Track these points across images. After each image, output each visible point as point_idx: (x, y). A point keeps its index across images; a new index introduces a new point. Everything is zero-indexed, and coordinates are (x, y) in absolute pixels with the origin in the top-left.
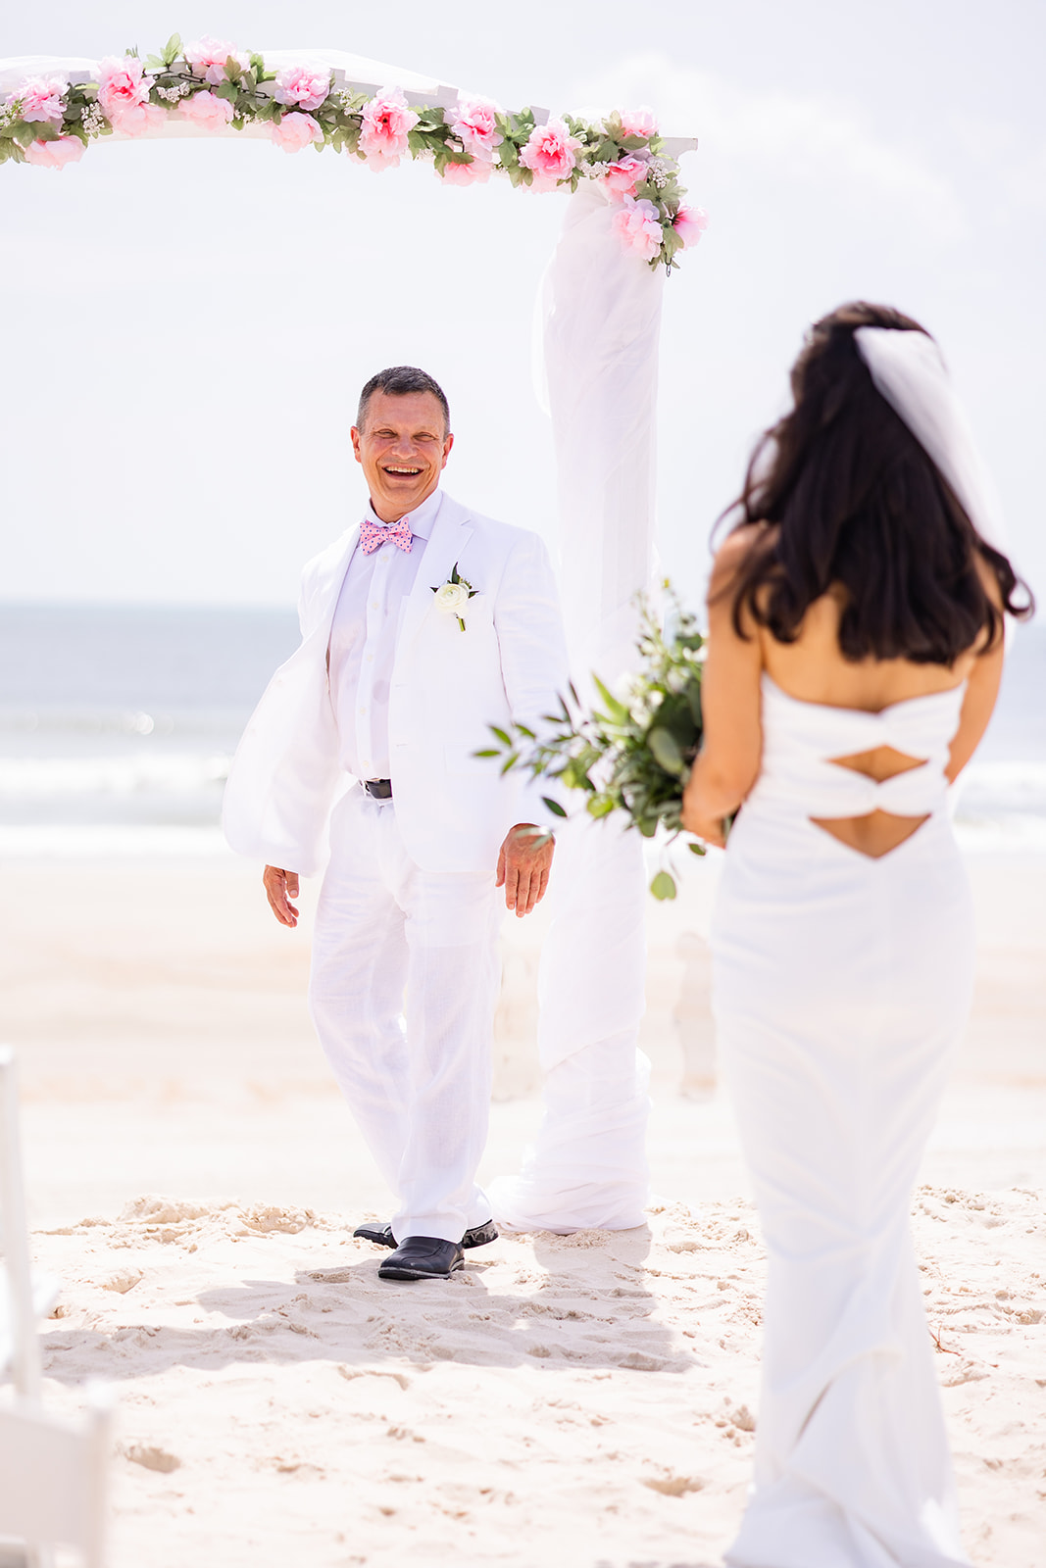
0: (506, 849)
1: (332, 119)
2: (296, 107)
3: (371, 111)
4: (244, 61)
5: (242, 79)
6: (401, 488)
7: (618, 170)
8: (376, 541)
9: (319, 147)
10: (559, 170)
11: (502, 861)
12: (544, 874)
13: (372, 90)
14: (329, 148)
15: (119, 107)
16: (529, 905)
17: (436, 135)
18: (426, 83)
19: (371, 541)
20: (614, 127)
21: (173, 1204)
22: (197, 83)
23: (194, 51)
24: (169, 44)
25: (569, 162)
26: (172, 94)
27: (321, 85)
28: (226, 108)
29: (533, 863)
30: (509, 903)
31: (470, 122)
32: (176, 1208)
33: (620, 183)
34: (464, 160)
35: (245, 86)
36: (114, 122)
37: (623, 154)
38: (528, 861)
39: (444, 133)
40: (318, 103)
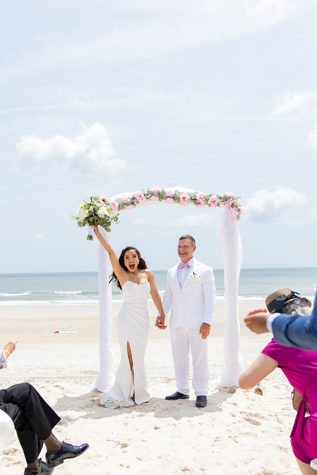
0: (202, 328)
1: (176, 198)
2: (169, 197)
3: (181, 197)
4: (160, 190)
5: (161, 193)
6: (183, 256)
7: (226, 203)
8: (182, 267)
9: (174, 203)
10: (215, 204)
11: (201, 329)
12: (209, 332)
13: (182, 193)
14: (176, 203)
15: (139, 199)
16: (206, 338)
17: (194, 200)
18: (192, 191)
19: (181, 267)
20: (225, 196)
21: (170, 377)
22: (152, 194)
23: (152, 189)
24: (148, 189)
25: (217, 203)
26: (148, 196)
27: (173, 193)
28: (157, 198)
29: (206, 331)
30: (202, 338)
31: (199, 197)
32: (171, 378)
33: (227, 205)
34: (199, 203)
35: (161, 194)
36: (139, 202)
37: (227, 200)
38: (206, 330)
39: (195, 199)
40: (173, 196)
